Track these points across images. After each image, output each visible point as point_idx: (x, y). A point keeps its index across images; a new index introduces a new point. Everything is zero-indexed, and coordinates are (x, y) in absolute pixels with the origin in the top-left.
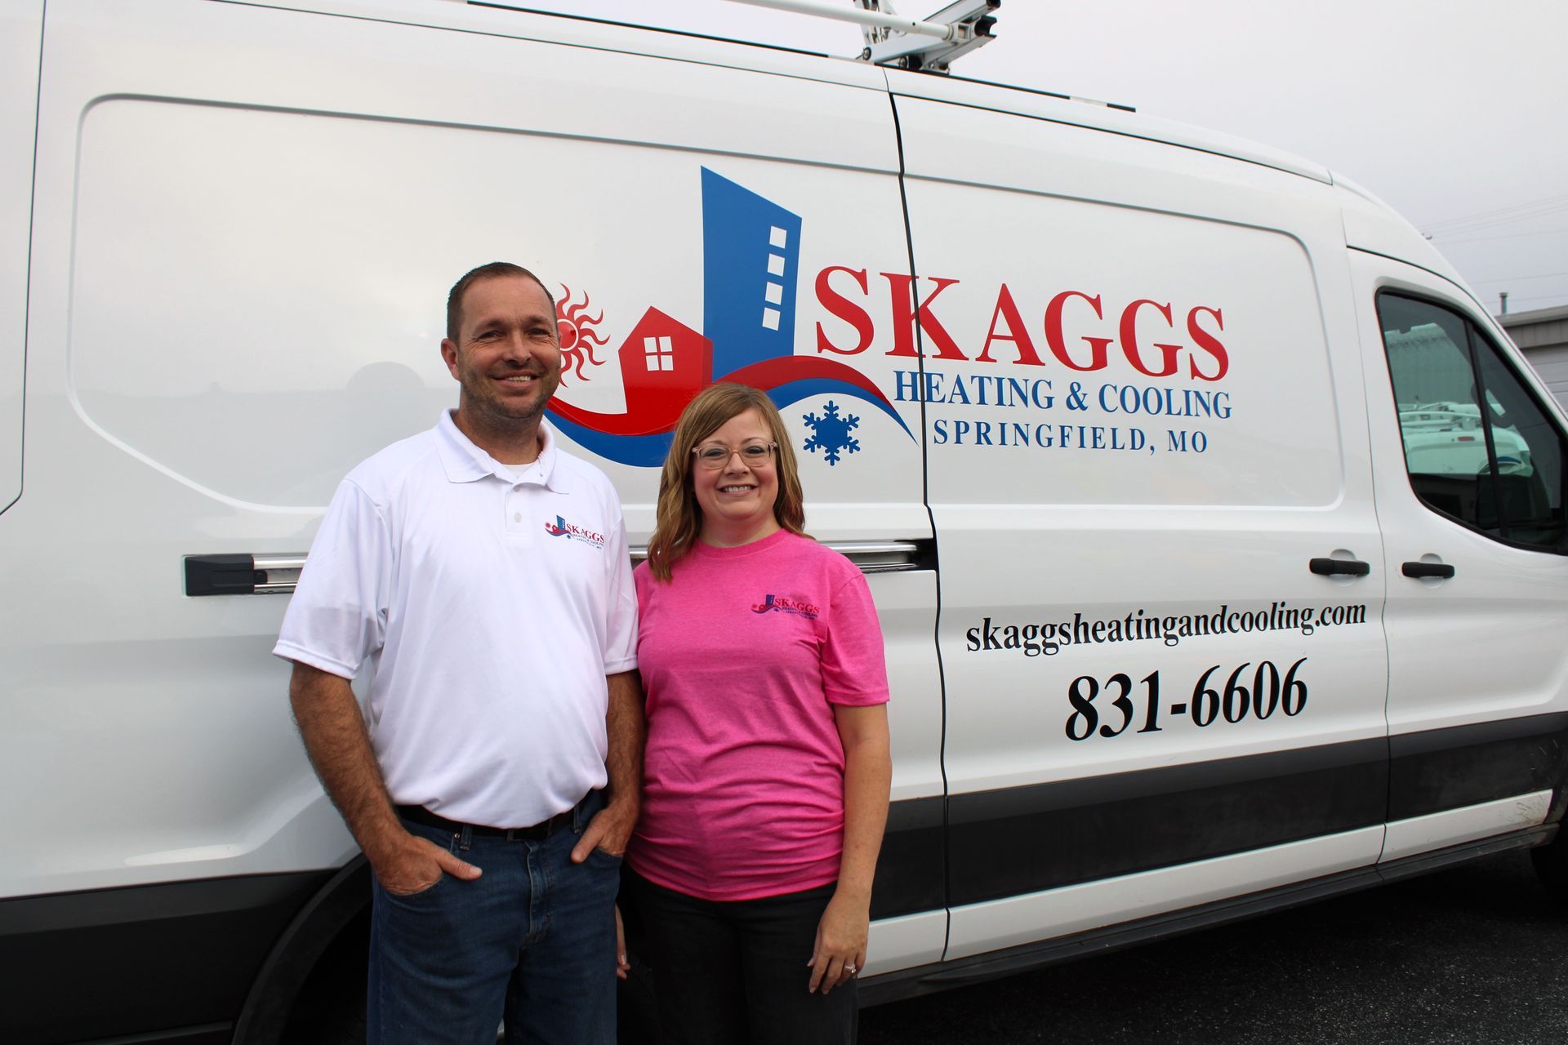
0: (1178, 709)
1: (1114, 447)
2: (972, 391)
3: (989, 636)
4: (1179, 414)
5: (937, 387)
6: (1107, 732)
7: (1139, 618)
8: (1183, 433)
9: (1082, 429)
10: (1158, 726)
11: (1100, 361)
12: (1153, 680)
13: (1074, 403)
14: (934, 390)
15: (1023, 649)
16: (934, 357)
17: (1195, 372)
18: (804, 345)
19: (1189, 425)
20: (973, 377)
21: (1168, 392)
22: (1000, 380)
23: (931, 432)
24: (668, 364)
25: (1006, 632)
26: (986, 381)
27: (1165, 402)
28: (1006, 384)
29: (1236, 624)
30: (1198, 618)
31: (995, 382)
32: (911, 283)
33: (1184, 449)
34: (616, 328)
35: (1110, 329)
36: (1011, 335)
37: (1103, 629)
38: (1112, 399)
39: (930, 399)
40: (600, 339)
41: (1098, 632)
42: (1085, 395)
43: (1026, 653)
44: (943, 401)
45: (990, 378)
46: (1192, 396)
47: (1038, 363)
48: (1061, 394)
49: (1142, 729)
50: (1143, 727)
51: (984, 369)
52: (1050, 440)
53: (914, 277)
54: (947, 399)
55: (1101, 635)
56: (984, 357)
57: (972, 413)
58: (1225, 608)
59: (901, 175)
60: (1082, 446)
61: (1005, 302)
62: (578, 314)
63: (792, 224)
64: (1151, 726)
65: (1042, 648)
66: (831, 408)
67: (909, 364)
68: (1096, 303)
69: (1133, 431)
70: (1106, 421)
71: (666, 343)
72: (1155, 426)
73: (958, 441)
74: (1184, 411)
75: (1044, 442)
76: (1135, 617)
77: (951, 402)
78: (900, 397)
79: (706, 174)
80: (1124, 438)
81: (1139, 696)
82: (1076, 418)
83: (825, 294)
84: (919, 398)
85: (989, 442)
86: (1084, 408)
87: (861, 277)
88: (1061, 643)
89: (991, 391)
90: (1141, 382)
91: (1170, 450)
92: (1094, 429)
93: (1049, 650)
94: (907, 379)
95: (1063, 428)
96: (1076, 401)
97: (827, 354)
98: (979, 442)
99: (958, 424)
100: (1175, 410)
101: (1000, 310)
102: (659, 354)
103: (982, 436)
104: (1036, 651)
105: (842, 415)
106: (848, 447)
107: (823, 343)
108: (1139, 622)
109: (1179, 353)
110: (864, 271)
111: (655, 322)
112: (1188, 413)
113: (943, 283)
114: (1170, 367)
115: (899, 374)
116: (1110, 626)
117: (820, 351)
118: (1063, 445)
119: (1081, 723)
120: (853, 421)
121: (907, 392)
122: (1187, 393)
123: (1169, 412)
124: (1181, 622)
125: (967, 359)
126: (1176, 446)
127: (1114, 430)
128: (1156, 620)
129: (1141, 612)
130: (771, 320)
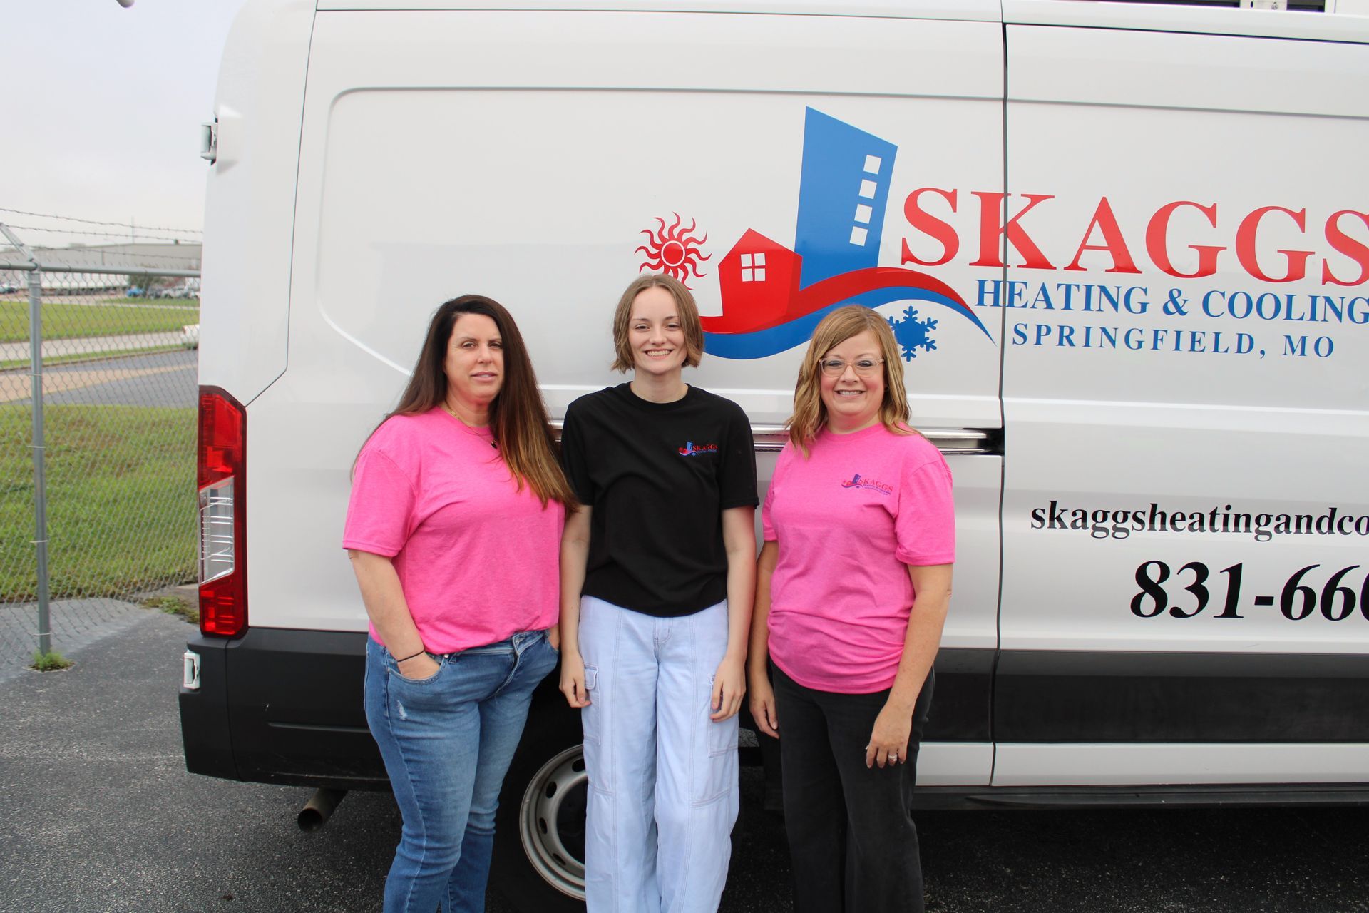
0: (1264, 601)
1: (1216, 350)
2: (1057, 298)
3: (1056, 517)
4: (1301, 319)
5: (1020, 294)
6: (1177, 613)
7: (1227, 512)
8: (1304, 338)
9: (1178, 333)
10: (1238, 614)
11: (1207, 268)
12: (1235, 573)
13: (1171, 308)
14: (1016, 297)
15: (1090, 530)
16: (1019, 266)
17: (1327, 277)
18: (889, 258)
19: (1313, 331)
20: (1059, 285)
21: (1290, 298)
22: (1089, 288)
23: (1010, 334)
24: (761, 276)
25: (1074, 514)
26: (1073, 289)
27: (1285, 308)
28: (1095, 292)
29: (1349, 526)
30: (1299, 518)
31: (1083, 289)
32: (1003, 200)
33: (1303, 353)
34: (718, 247)
35: (1225, 235)
36: (1107, 245)
37: (1183, 518)
38: (1218, 304)
39: (1011, 305)
40: (703, 257)
41: (1176, 522)
42: (1185, 301)
43: (1093, 535)
44: (1025, 306)
45: (1078, 286)
46: (1320, 303)
47: (1133, 270)
48: (1157, 298)
49: (1220, 614)
50: (1222, 612)
51: (1073, 276)
52: (1140, 344)
53: (1006, 195)
54: (1030, 305)
55: (1179, 525)
56: (1074, 266)
57: (1056, 318)
58: (1334, 511)
59: (1005, 100)
60: (1177, 348)
61: (1104, 215)
62: (686, 236)
63: (887, 152)
64: (1230, 611)
65: (1111, 531)
66: (910, 312)
67: (992, 274)
68: (1211, 213)
69: (1240, 336)
70: (1208, 326)
71: (760, 259)
72: (1268, 331)
73: (1038, 342)
74: (1308, 316)
75: (1134, 344)
76: (1222, 511)
77: (1033, 307)
78: (981, 302)
79: (811, 113)
80: (1228, 341)
81: (1217, 585)
82: (1175, 322)
83: (914, 213)
84: (1001, 303)
85: (1071, 344)
86: (1183, 313)
87: (952, 197)
88: (1133, 528)
89: (1078, 298)
90: (1256, 288)
91: (1285, 354)
92: (1194, 334)
93: (1117, 534)
94: (989, 287)
95: (1156, 332)
96: (1174, 305)
97: (910, 266)
98: (1061, 343)
99: (1039, 327)
100: (1295, 314)
101: (1097, 223)
102: (753, 267)
103: (1065, 337)
104: (1104, 534)
105: (921, 318)
106: (925, 346)
107: (908, 256)
108: (1226, 517)
109: (1309, 259)
110: (955, 191)
111: (752, 242)
112: (1313, 318)
113: (1036, 199)
114: (1296, 273)
115: (982, 283)
116: (1192, 517)
117: (903, 263)
118: (1155, 347)
119: (1148, 603)
120: (931, 324)
121: (989, 299)
122: (1314, 299)
123: (1289, 317)
124: (1278, 519)
125: (1055, 268)
126: (1293, 351)
127: (1217, 335)
128: (1248, 517)
129: (1228, 507)
130: (858, 237)
